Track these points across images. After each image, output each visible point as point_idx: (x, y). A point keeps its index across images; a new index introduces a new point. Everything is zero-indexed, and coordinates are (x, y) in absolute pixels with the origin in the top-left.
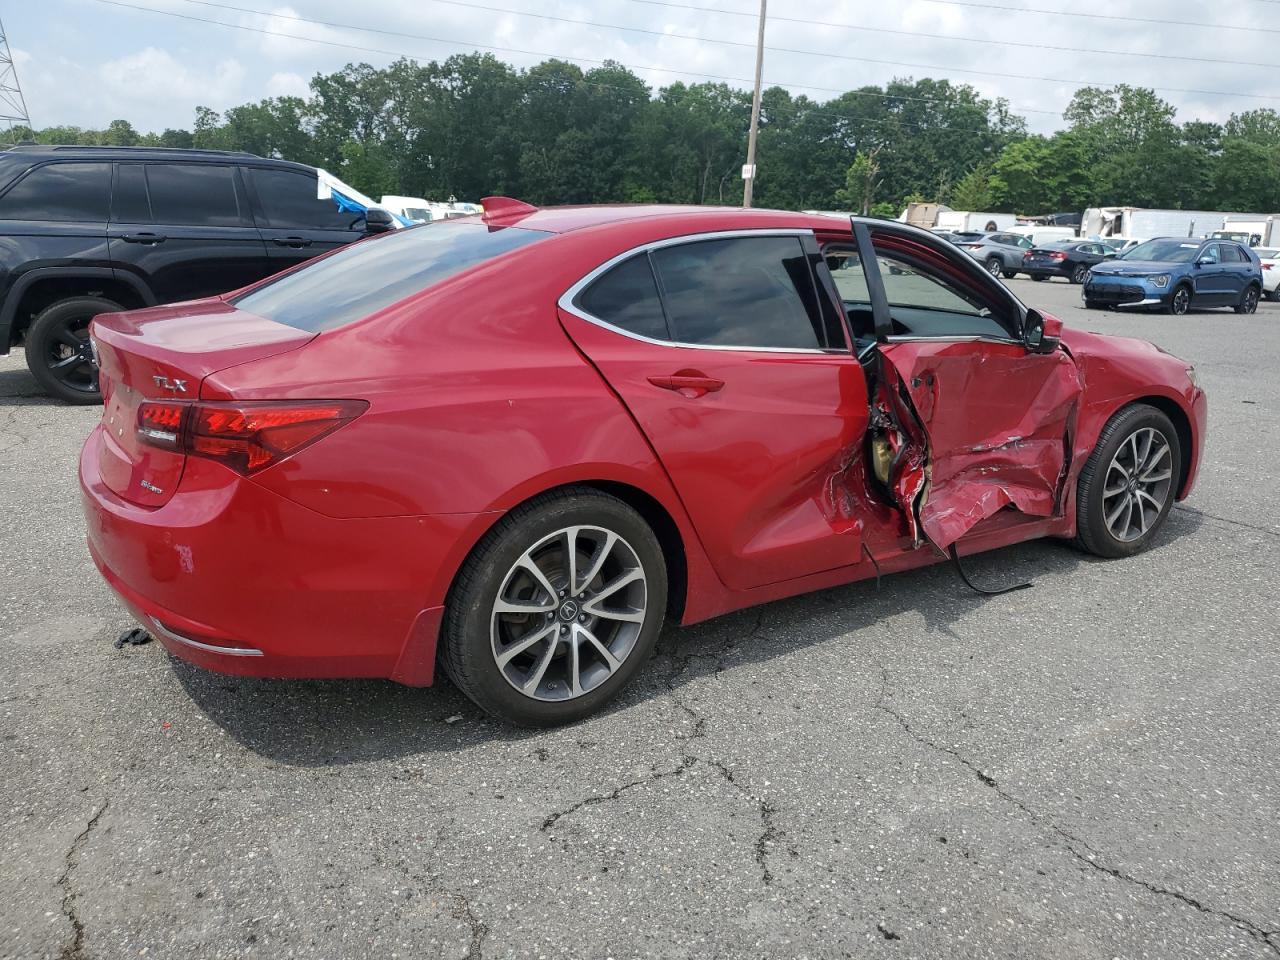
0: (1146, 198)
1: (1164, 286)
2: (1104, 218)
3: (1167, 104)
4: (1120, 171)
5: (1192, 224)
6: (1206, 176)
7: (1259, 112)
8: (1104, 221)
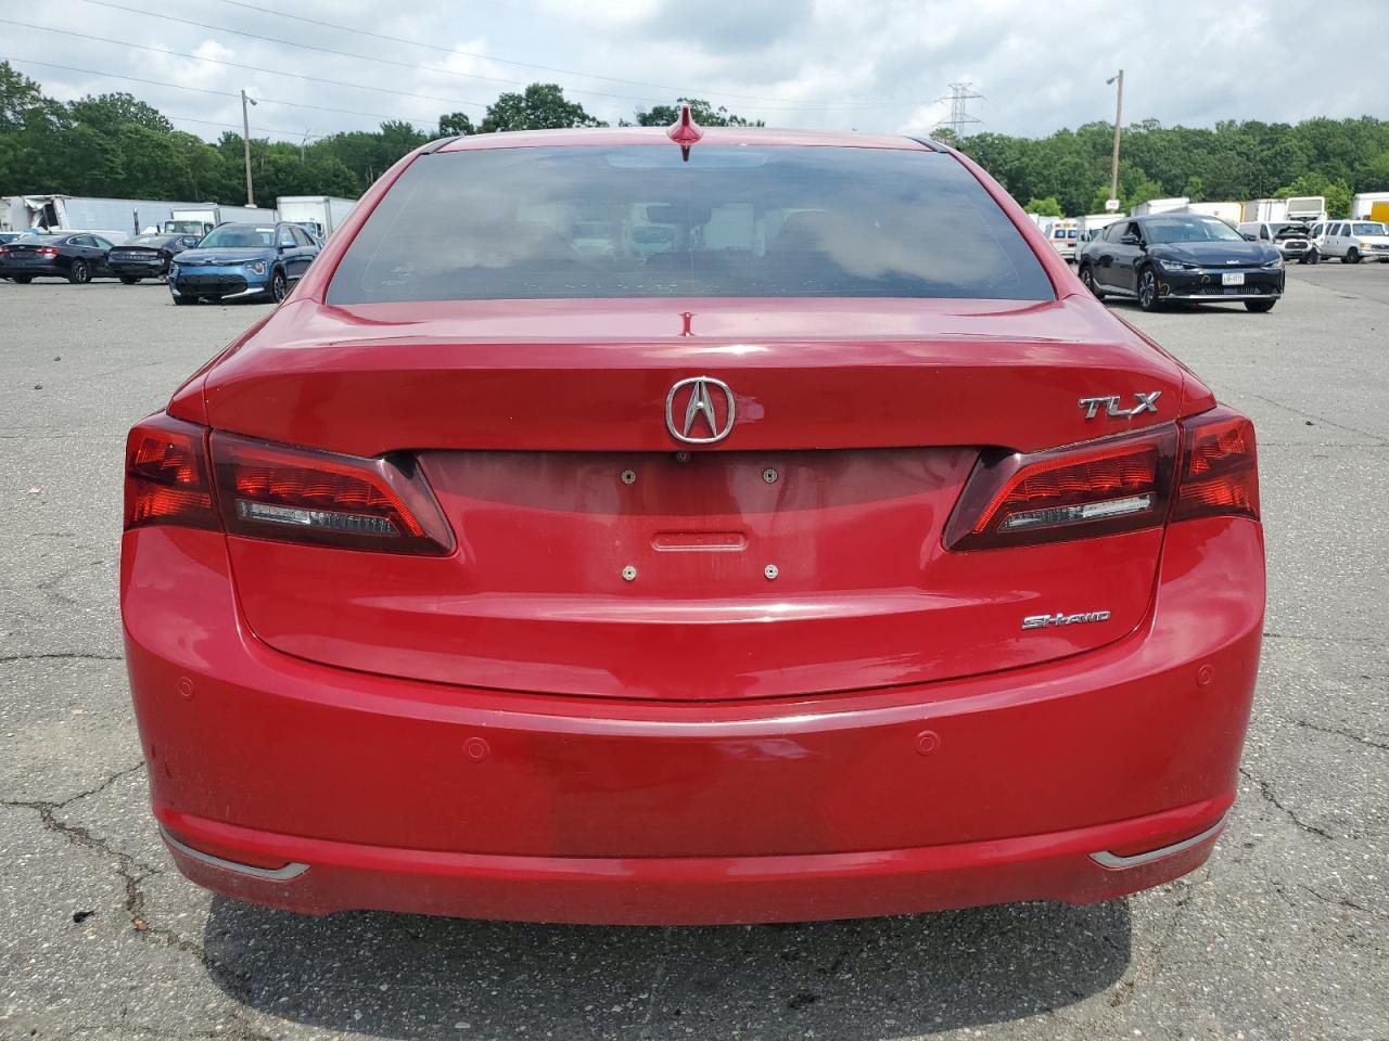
0: (53, 185)
1: (262, 272)
2: (29, 208)
3: (28, 78)
4: (11, 153)
5: (135, 214)
6: (111, 161)
7: (117, 97)
8: (31, 211)
